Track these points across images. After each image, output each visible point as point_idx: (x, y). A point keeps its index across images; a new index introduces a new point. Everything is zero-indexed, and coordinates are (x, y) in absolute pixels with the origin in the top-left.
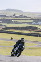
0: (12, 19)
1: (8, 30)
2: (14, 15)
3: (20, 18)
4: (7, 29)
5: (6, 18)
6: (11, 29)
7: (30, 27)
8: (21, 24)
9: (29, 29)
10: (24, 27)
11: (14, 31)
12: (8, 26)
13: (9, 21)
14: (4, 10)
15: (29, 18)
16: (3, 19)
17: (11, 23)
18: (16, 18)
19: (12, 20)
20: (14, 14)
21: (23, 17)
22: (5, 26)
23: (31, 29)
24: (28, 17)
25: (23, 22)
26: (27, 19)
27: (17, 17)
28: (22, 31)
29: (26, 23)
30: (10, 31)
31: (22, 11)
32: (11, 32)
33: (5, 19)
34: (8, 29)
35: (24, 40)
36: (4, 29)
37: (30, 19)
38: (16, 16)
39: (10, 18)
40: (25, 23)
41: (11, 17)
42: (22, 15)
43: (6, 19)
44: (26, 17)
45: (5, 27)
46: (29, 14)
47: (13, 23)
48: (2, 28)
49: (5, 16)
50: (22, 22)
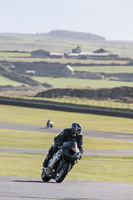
0: (69, 64)
1: (57, 100)
2: (74, 51)
3: (94, 62)
4: (51, 97)
5: (49, 60)
6: (66, 94)
7: (126, 88)
8: (99, 78)
9: (124, 95)
10: (107, 90)
11: (74, 102)
12: (56, 87)
13: (59, 71)
14: (44, 34)
15: (123, 59)
16: (41, 62)
17: (66, 76)
18: (82, 62)
19: (68, 67)
20: (75, 47)
21: (104, 58)
22: (45, 85)
23: (130, 96)
24: (120, 56)
25: (105, 72)
26: (118, 65)
27: (84, 57)
28: (103, 104)
29: (114, 75)
30: (62, 100)
31: (102, 39)
32: (65, 104)
33: (46, 63)
34: (56, 96)
35: (80, 130)
36: (42, 94)
37: (128, 65)
38: (82, 53)
39: (63, 61)
40: (110, 75)
41: (66, 55)
42: (102, 51)
43: (51, 64)
44: (115, 57)
45: (45, 89)
46: (124, 48)
47: (73, 77)
48: (35, 93)
49: (47, 54)
50: (103, 74)
